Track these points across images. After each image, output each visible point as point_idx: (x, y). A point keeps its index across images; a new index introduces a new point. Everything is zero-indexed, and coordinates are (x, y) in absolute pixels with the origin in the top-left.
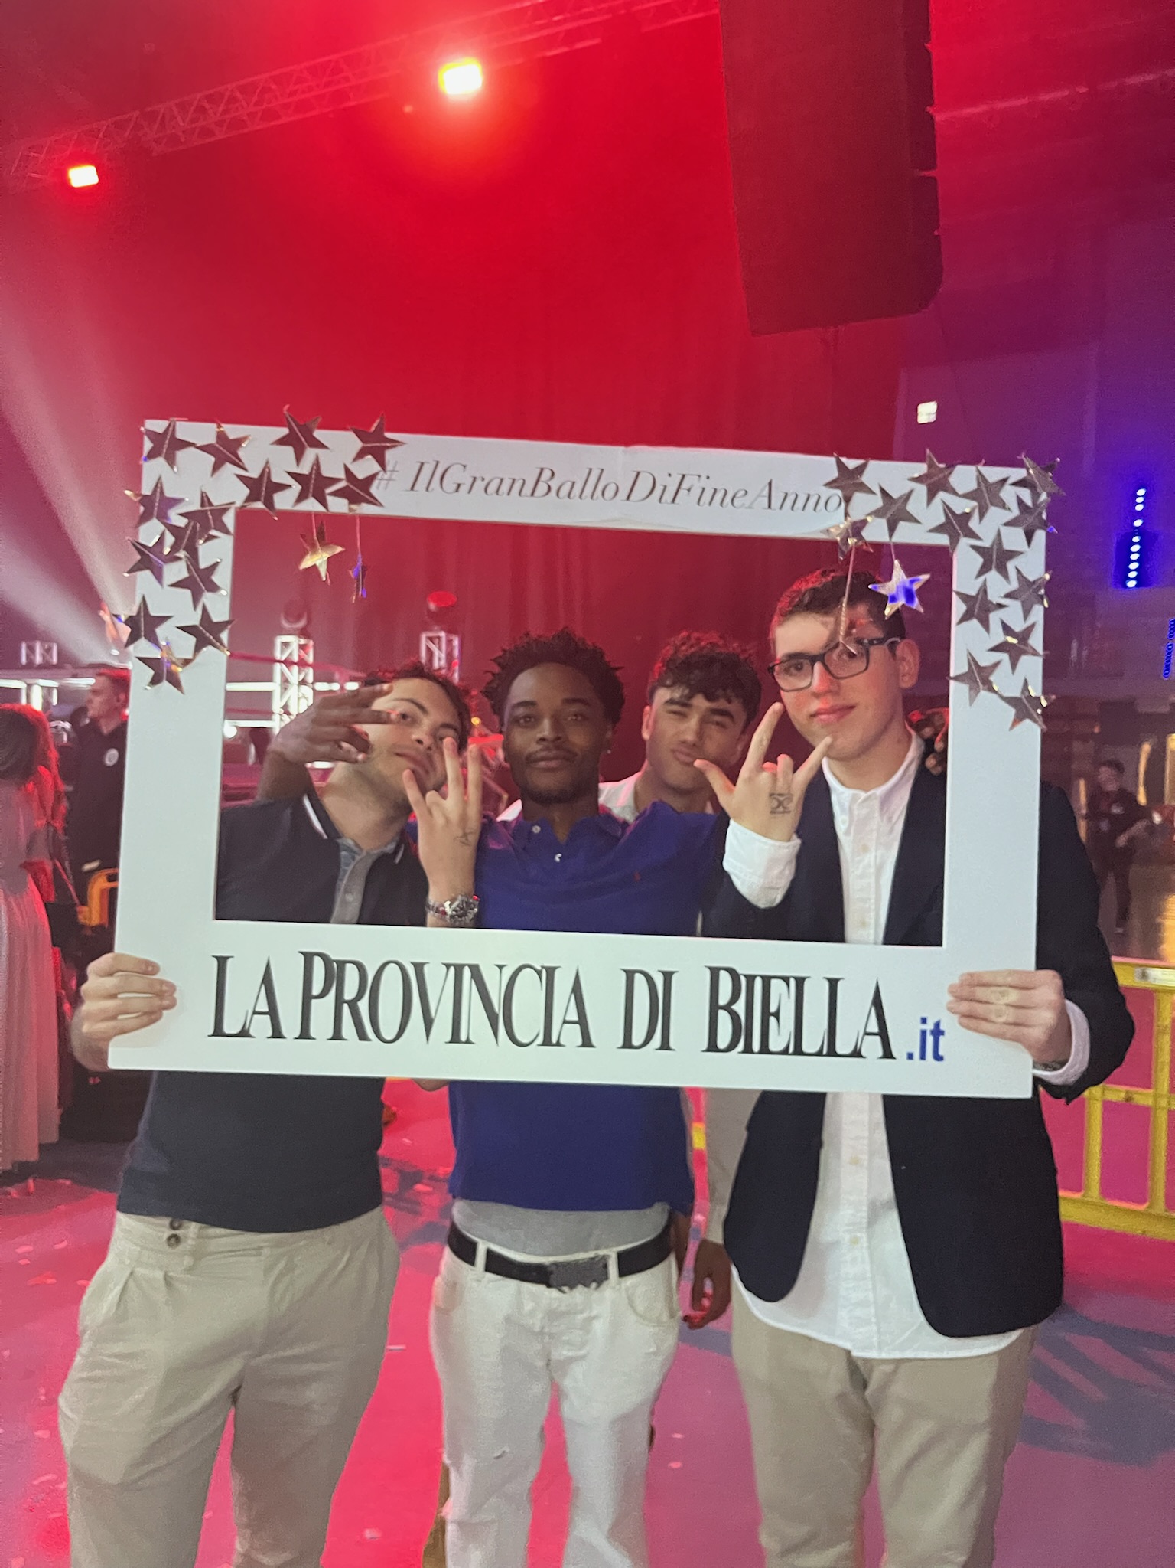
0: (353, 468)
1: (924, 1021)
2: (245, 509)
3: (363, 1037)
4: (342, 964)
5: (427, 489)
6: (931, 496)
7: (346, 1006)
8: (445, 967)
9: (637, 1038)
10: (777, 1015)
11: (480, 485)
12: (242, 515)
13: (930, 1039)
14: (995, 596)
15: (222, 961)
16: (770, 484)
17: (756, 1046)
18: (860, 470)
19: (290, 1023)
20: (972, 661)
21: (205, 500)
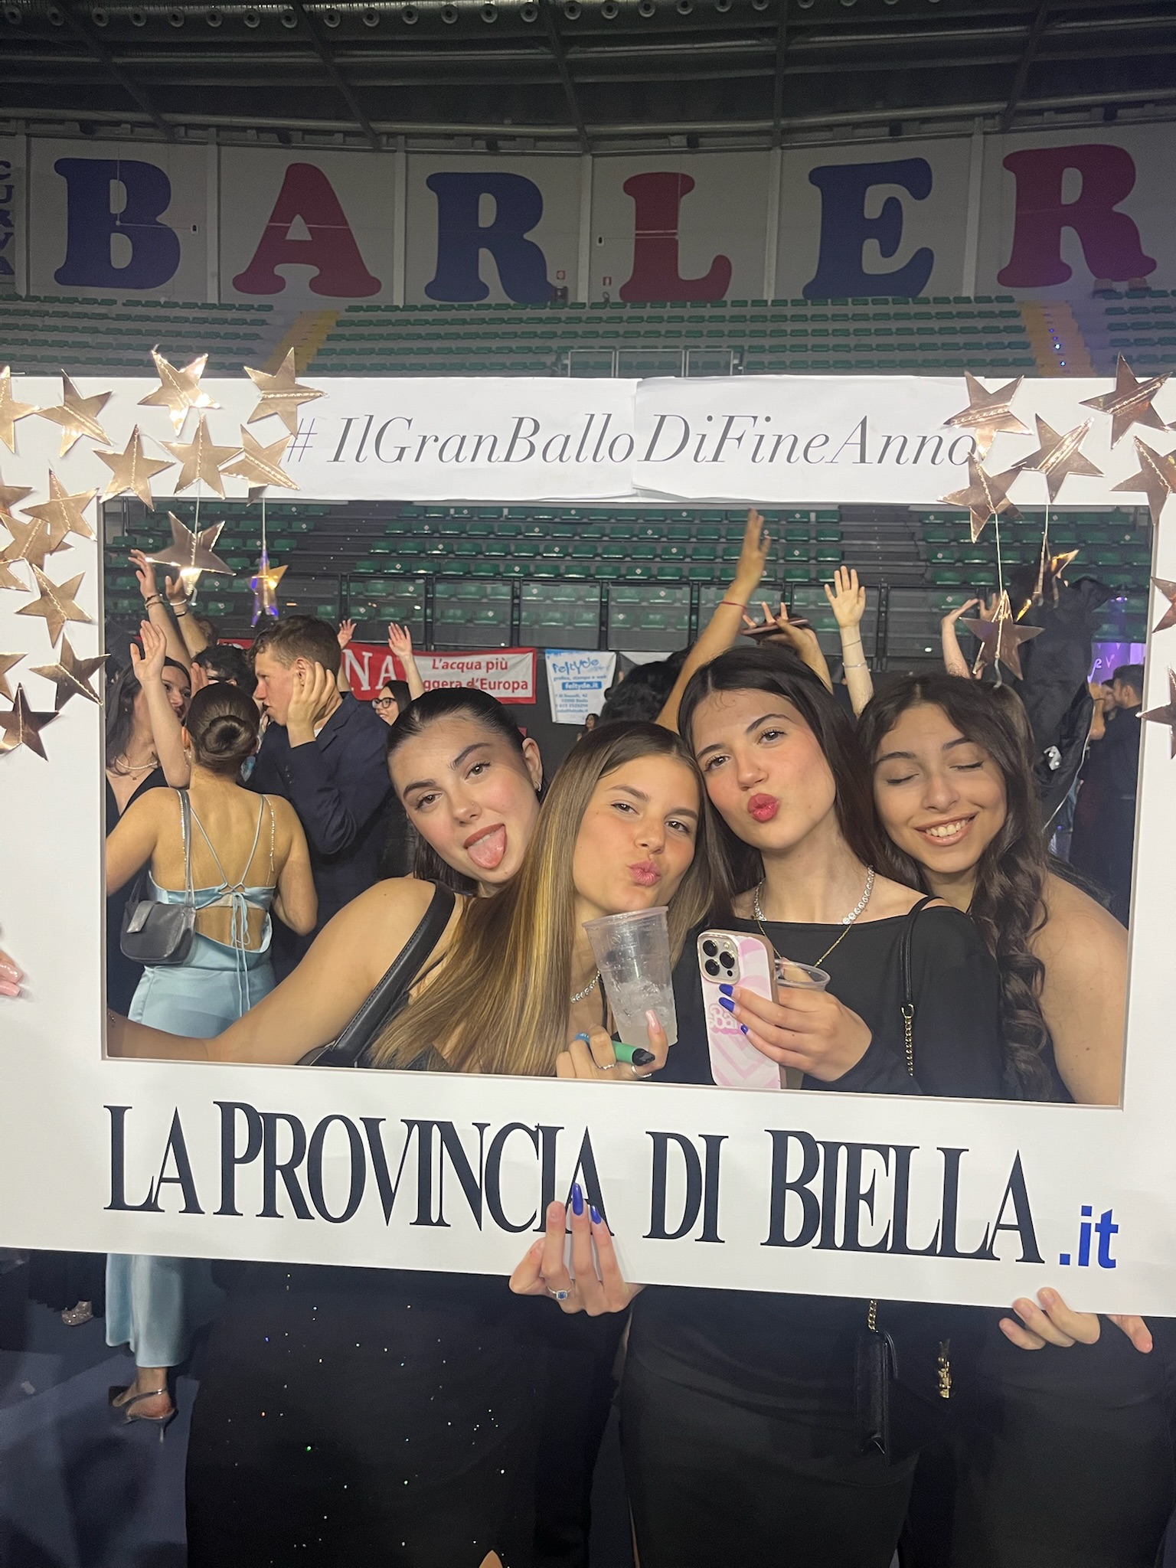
0: (253, 432)
1: (1087, 1211)
3: (302, 1213)
4: (271, 1119)
5: (357, 460)
6: (1118, 432)
7: (278, 1173)
8: (405, 1127)
9: (673, 1221)
10: (869, 1198)
11: (432, 448)
13: (1095, 1237)
15: (117, 1114)
16: (864, 423)
17: (839, 1240)
18: (1006, 394)
19: (209, 1193)
21: (54, 489)
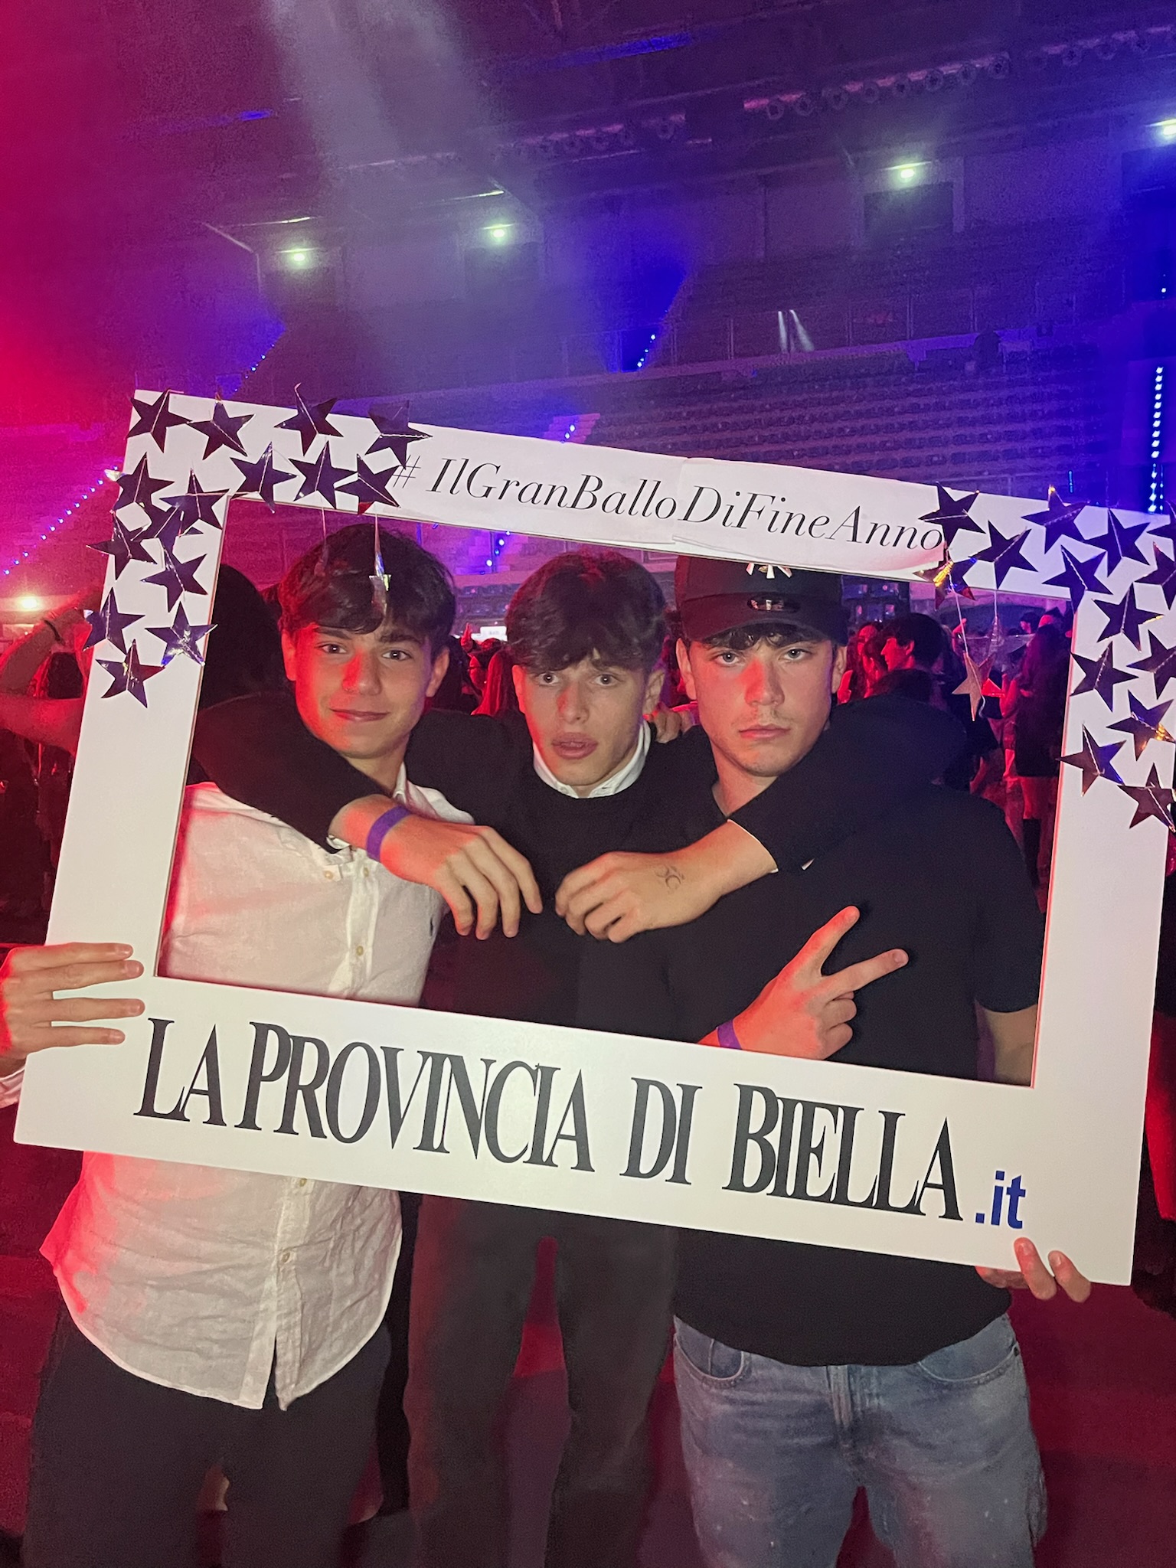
0: (368, 460)
1: (1000, 1176)
2: (238, 498)
3: (316, 1131)
4: (300, 1041)
5: (451, 492)
6: (1050, 540)
7: (300, 1092)
8: (420, 1057)
9: (646, 1165)
10: (819, 1151)
12: (236, 506)
13: (1006, 1199)
14: (1119, 664)
15: (160, 1026)
16: (857, 511)
17: (790, 1190)
18: (967, 502)
19: (233, 1107)
20: (1088, 739)
21: (194, 484)
